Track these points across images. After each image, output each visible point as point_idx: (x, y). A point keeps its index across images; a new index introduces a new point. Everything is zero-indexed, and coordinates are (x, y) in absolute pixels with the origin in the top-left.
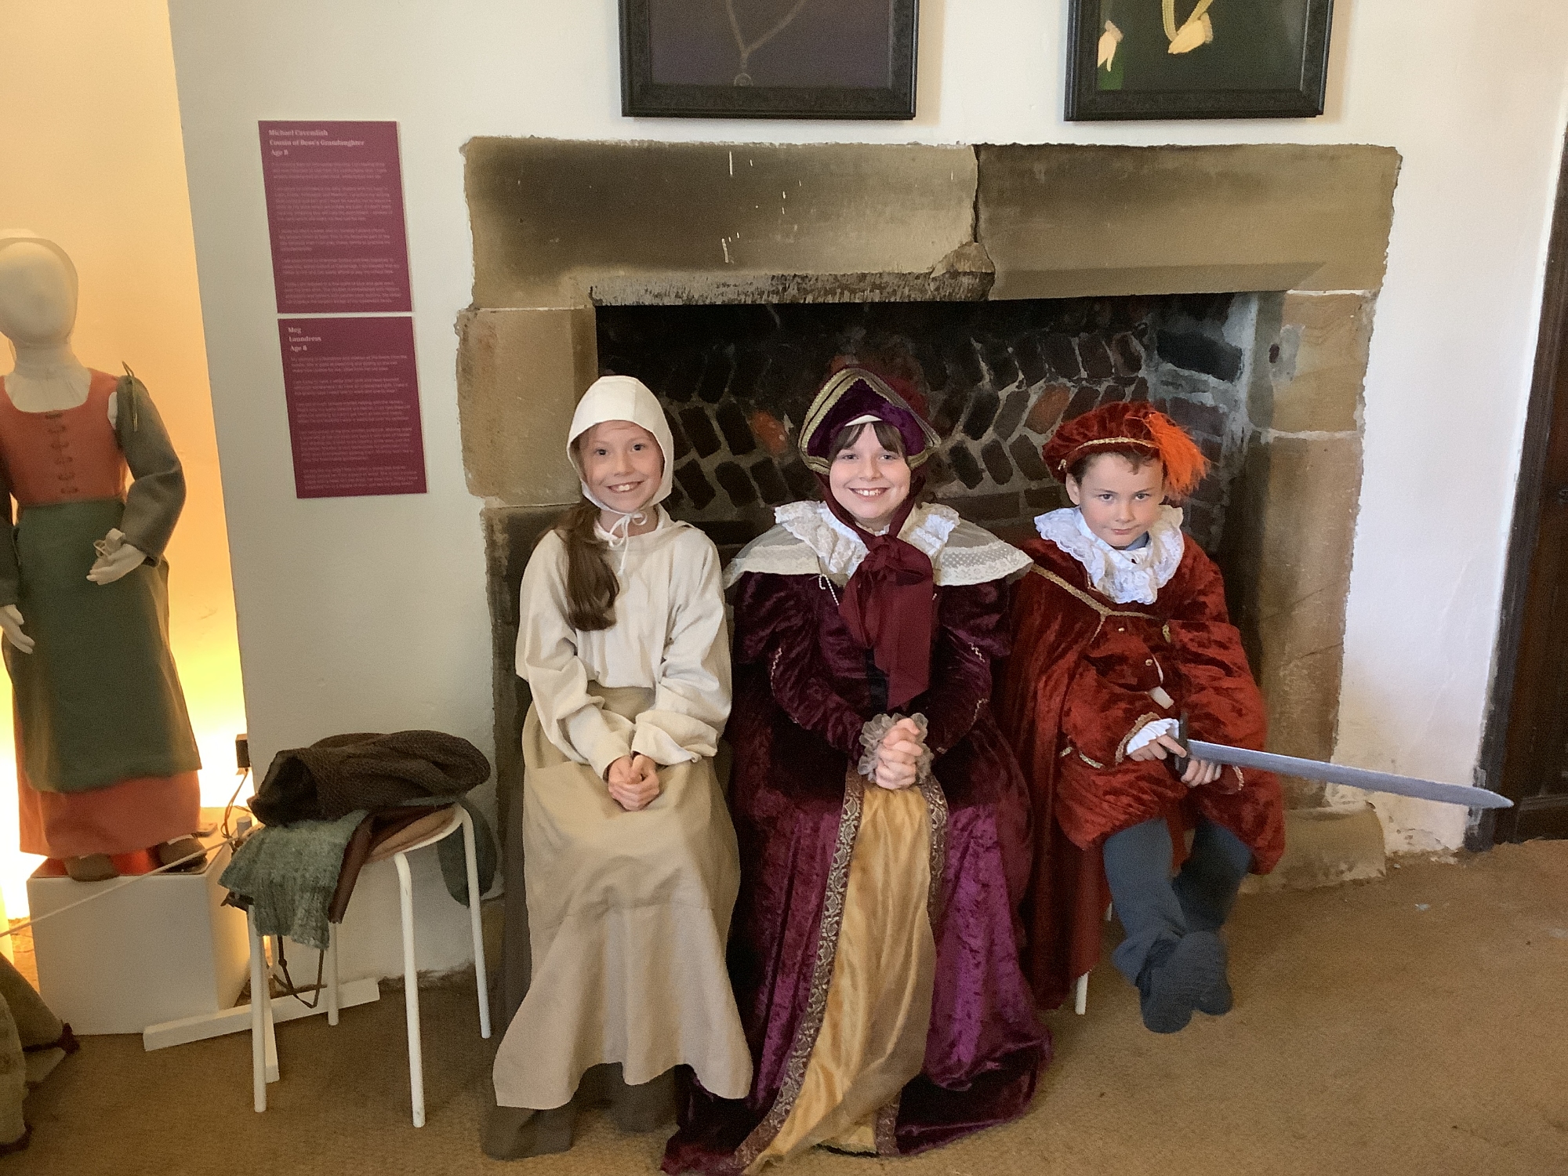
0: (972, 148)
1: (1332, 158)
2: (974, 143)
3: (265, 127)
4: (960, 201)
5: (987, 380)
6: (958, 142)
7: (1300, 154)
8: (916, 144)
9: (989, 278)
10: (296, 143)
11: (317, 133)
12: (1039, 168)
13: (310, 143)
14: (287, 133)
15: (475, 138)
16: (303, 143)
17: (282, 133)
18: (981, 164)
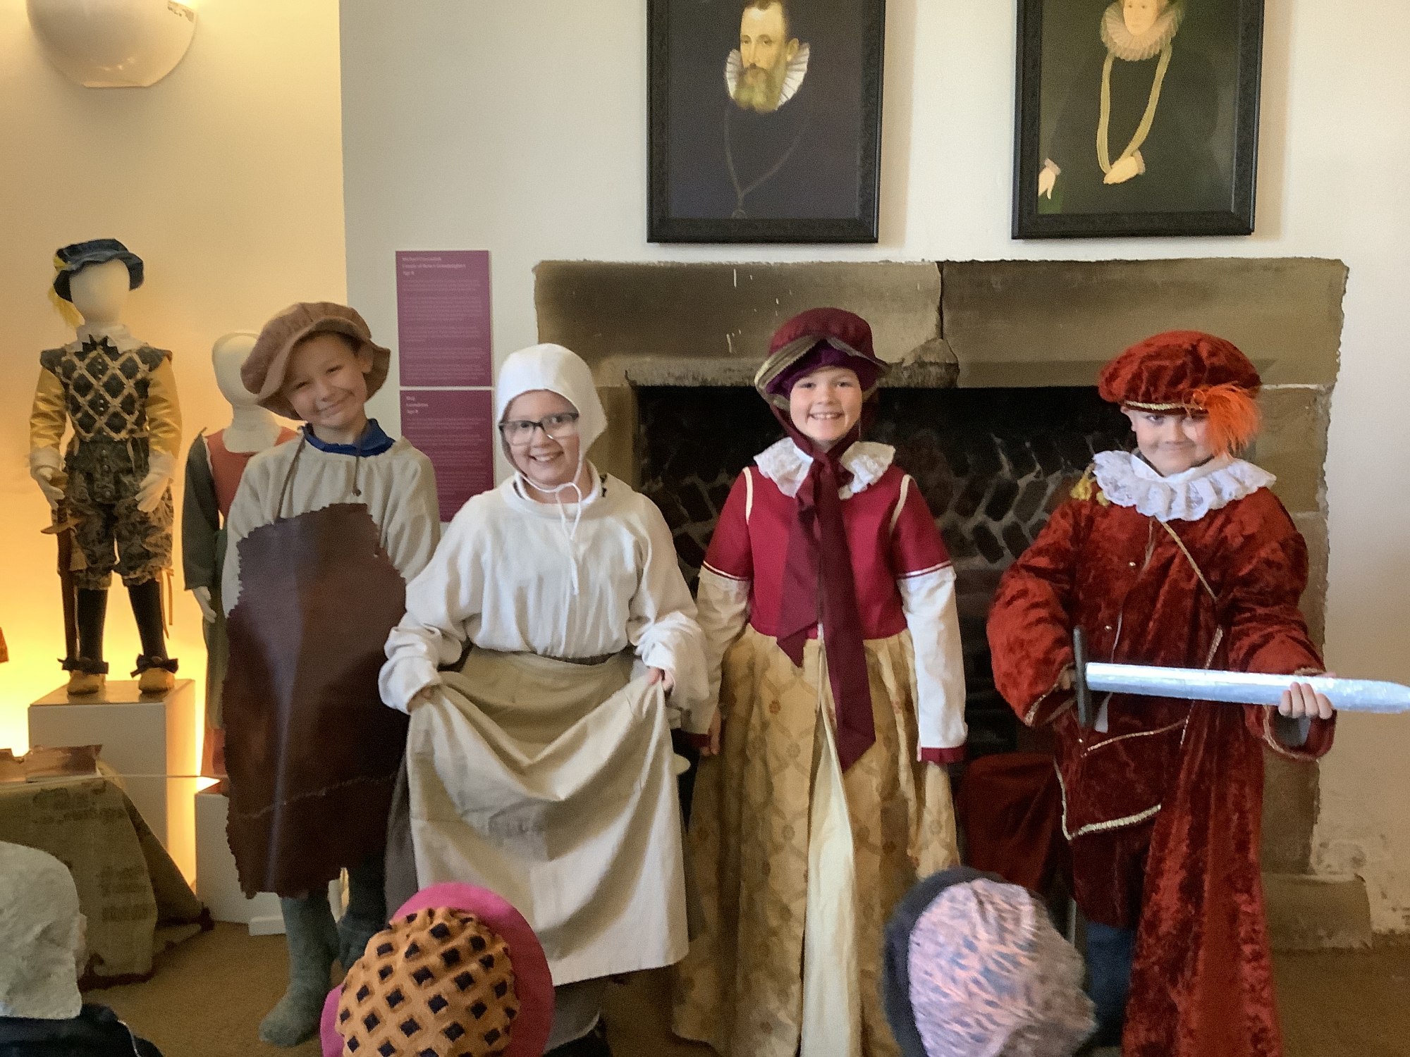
0: (936, 265)
1: (1277, 270)
2: (937, 260)
3: (400, 255)
4: (926, 305)
5: (1008, 469)
6: (923, 260)
7: (1245, 266)
8: (888, 261)
9: (954, 367)
10: (420, 266)
11: (434, 259)
12: (995, 280)
13: (431, 266)
14: (414, 259)
15: (543, 262)
16: (425, 266)
17: (411, 259)
18: (944, 276)
